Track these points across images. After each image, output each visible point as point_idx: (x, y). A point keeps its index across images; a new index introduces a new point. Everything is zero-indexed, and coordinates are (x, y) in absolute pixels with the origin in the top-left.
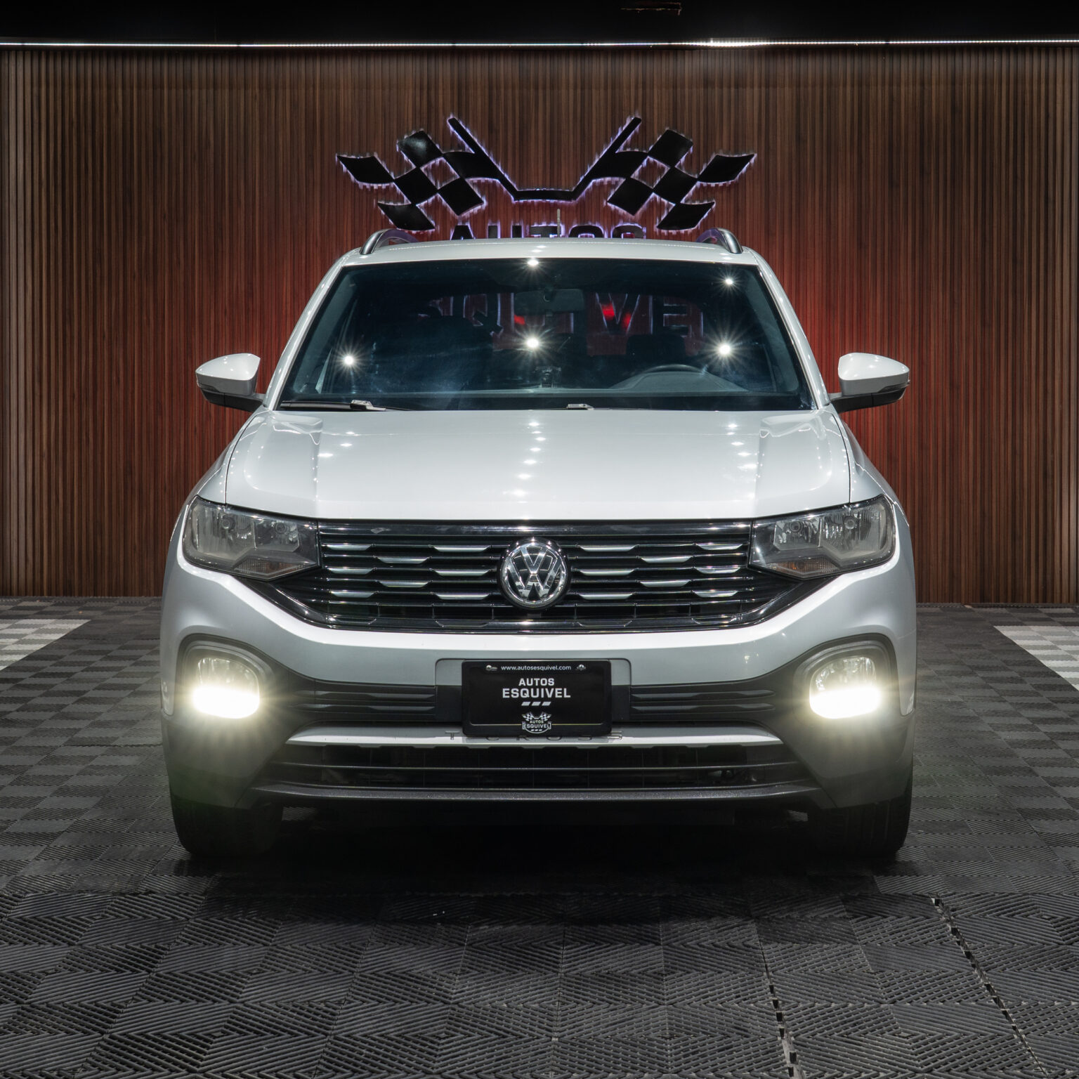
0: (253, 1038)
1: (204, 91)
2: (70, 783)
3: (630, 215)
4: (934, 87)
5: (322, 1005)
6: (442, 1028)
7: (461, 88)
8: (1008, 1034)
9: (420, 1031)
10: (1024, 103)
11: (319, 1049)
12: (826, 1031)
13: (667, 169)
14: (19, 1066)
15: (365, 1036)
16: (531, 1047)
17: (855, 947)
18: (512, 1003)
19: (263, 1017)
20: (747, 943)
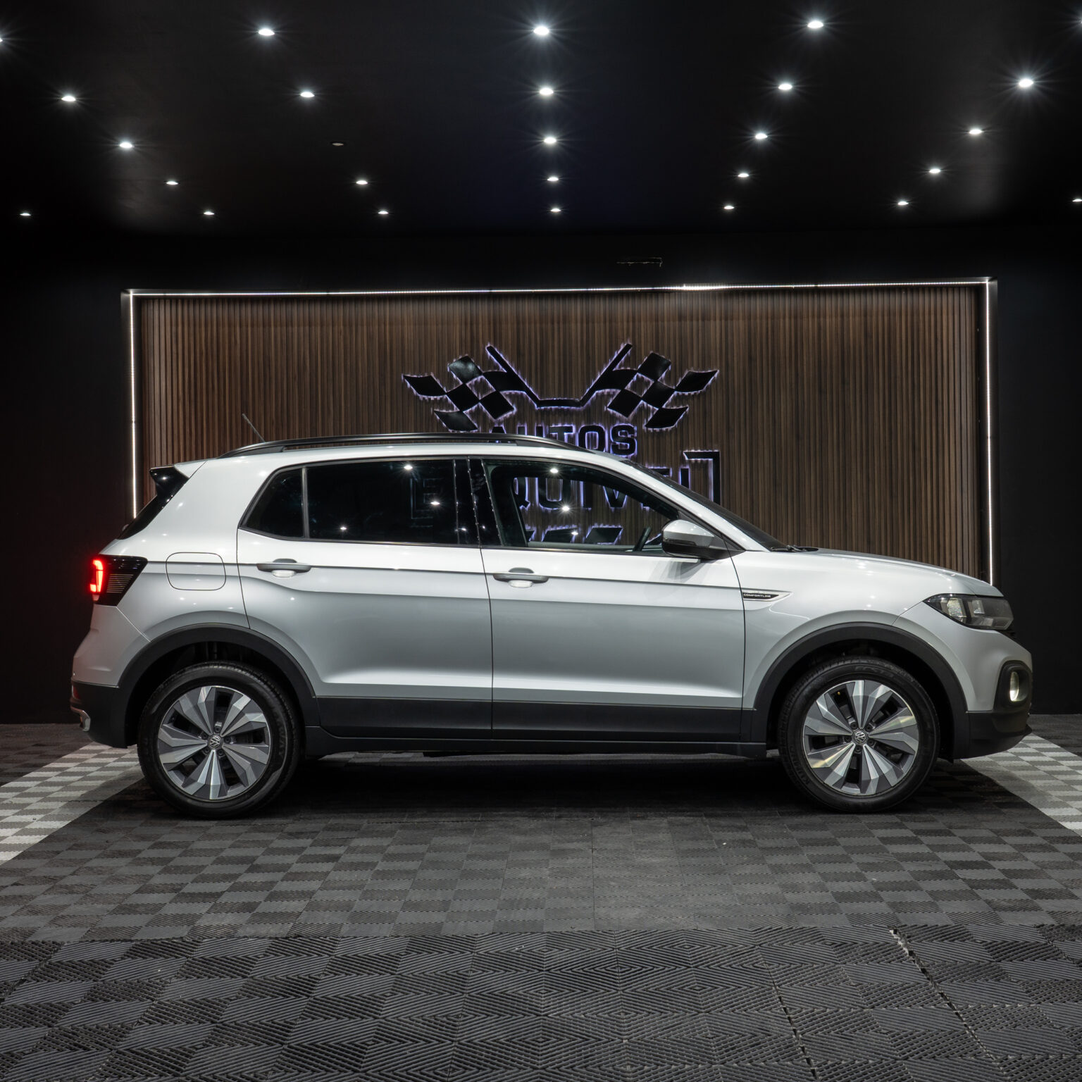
0: (397, 1045)
1: (302, 328)
2: (224, 854)
3: (625, 418)
4: (851, 318)
5: (445, 1019)
6: (539, 1034)
7: (496, 324)
8: (961, 1030)
9: (523, 1037)
10: (918, 330)
11: (449, 1052)
12: (825, 1030)
13: (652, 382)
14: (224, 1070)
15: (482, 1041)
16: (609, 1047)
17: (837, 966)
18: (588, 1014)
19: (402, 1029)
20: (756, 965)
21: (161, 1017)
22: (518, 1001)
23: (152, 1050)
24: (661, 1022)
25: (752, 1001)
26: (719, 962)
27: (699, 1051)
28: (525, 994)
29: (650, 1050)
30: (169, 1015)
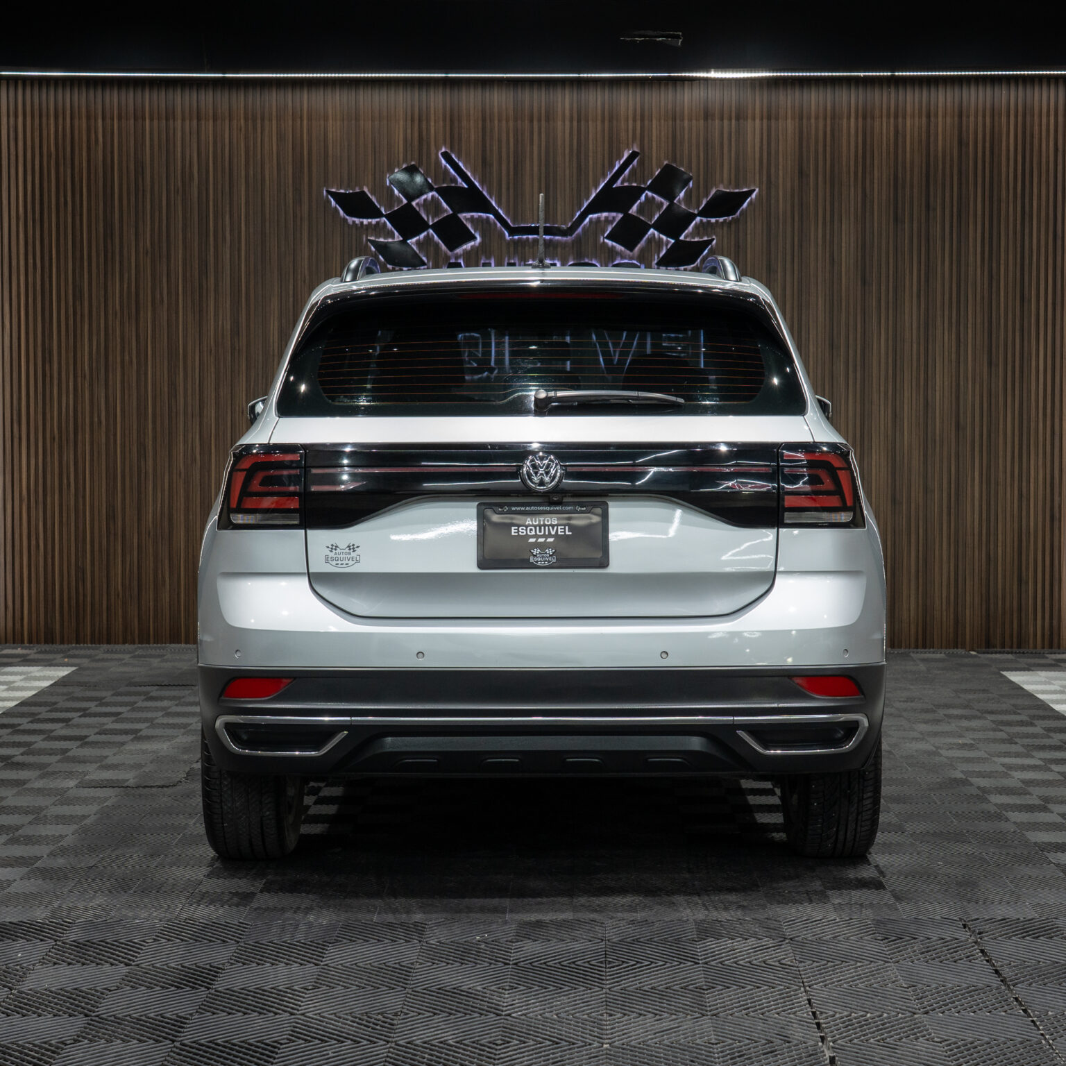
0: (318, 1044)
1: (187, 122)
3: (628, 252)
4: (940, 119)
5: (380, 1017)
6: (497, 1036)
7: (453, 119)
8: (1036, 1040)
9: (477, 1038)
12: (863, 1038)
13: (666, 204)
15: (424, 1043)
16: (584, 1052)
17: (887, 965)
18: (562, 1015)
19: (324, 1027)
20: (783, 962)
21: (20, 1008)
22: (474, 998)
23: (10, 1045)
24: (654, 1025)
25: (772, 1003)
26: (736, 958)
27: (698, 1058)
28: (484, 991)
29: (636, 1056)
30: (30, 1005)
